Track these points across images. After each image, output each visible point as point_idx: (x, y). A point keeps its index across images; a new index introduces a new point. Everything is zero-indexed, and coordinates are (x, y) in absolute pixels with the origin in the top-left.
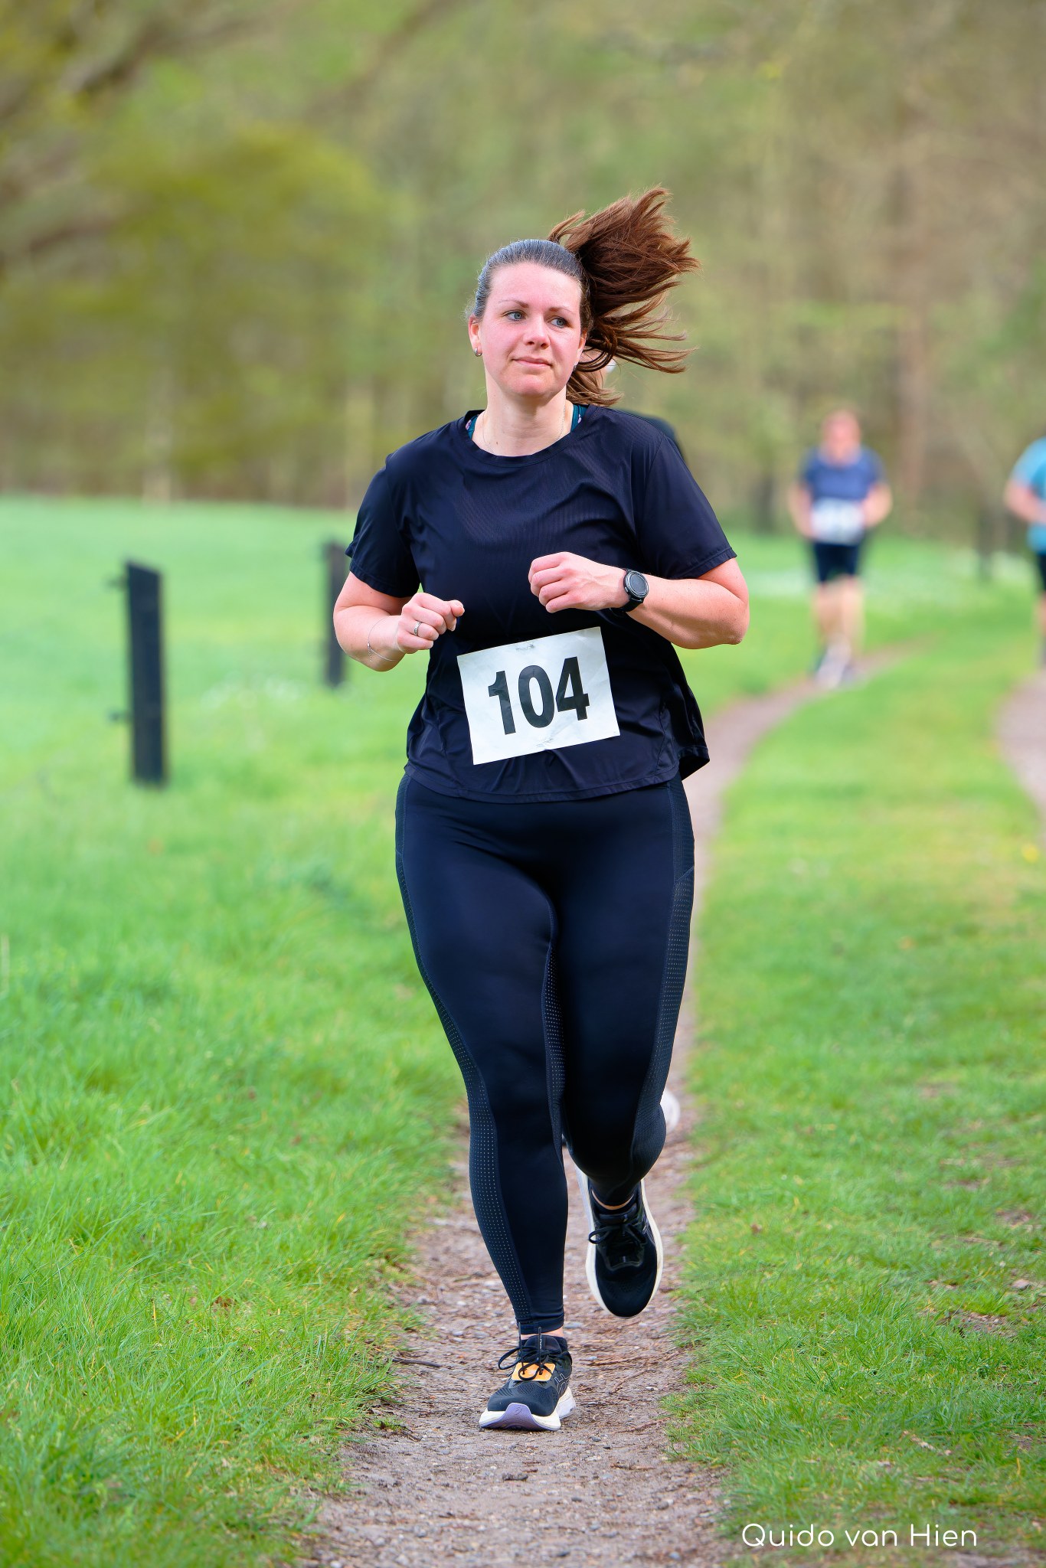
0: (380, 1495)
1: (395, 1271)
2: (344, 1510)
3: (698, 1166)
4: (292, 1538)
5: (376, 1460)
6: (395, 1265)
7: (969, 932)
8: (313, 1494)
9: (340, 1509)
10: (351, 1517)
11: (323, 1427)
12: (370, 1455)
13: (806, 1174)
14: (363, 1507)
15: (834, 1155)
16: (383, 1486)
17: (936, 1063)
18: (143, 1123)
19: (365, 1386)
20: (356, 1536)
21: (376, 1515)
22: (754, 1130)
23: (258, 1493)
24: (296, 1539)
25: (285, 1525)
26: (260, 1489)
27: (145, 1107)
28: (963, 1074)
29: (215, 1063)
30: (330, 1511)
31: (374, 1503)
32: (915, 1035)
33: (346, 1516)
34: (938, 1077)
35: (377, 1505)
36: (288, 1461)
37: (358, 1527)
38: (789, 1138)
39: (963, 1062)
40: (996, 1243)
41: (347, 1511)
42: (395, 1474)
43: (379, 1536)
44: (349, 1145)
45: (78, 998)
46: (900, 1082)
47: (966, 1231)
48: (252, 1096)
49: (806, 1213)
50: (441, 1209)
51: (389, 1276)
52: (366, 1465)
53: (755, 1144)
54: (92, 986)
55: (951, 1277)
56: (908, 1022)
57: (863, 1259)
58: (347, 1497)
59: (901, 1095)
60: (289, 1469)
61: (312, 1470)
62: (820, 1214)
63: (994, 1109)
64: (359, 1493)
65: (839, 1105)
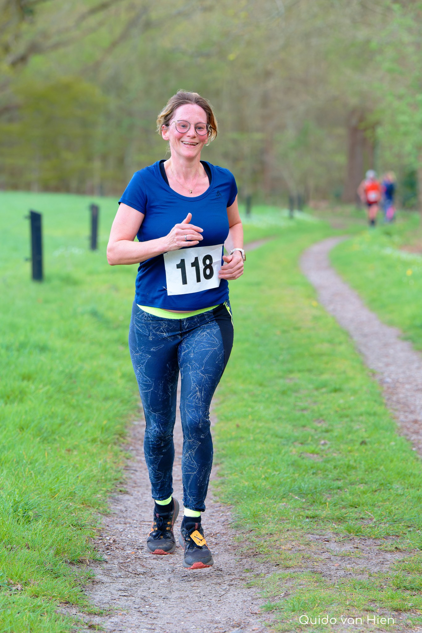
0: (121, 514)
1: (122, 439)
2: (109, 519)
4: (93, 529)
5: (119, 502)
6: (122, 437)
8: (99, 514)
9: (108, 519)
10: (112, 522)
11: (102, 492)
12: (117, 501)
13: (252, 408)
14: (115, 518)
15: (261, 402)
16: (121, 511)
17: (291, 372)
18: (41, 391)
19: (114, 478)
20: (114, 528)
21: (120, 521)
22: (235, 393)
23: (82, 514)
24: (95, 530)
25: (91, 525)
26: (82, 513)
27: (41, 386)
28: (299, 375)
29: (62, 372)
30: (105, 520)
31: (119, 517)
32: (283, 362)
33: (110, 521)
34: (292, 376)
35: (120, 518)
36: (91, 503)
37: (114, 525)
38: (246, 396)
39: (300, 371)
40: (313, 430)
41: (110, 520)
42: (125, 507)
43: (121, 528)
44: (106, 398)
45: (18, 350)
46: (280, 377)
47: (304, 426)
48: (75, 382)
49: (253, 420)
50: (136, 418)
51: (120, 441)
52: (116, 504)
53: (235, 398)
54: (22, 346)
55: (300, 441)
56: (281, 358)
57: (272, 435)
58: (110, 515)
59: (281, 382)
60: (91, 506)
61: (99, 506)
62: (258, 420)
63: (311, 387)
64: (114, 513)
65: (261, 385)
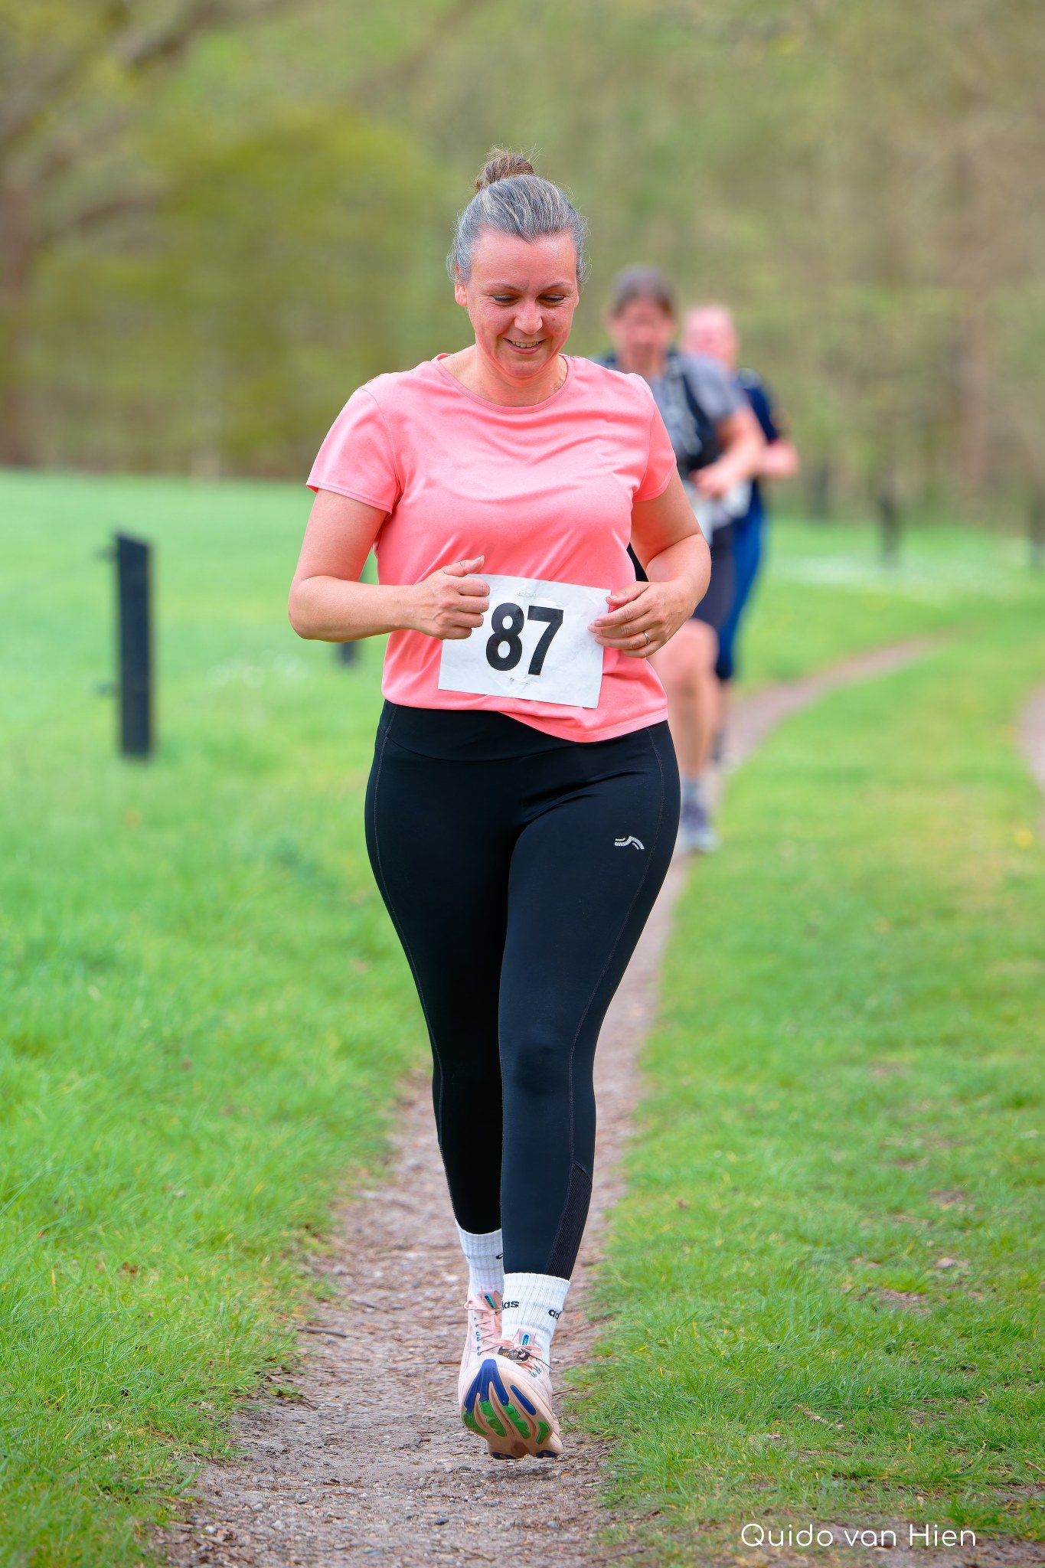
0: (267, 1462)
1: (314, 1242)
2: (226, 1476)
3: (636, 1142)
4: (168, 1501)
5: (268, 1427)
6: (315, 1235)
7: (946, 914)
8: (196, 1459)
9: (223, 1475)
10: (233, 1482)
11: (217, 1394)
12: (263, 1422)
13: (740, 1151)
14: (247, 1472)
15: (772, 1134)
16: (271, 1453)
17: (891, 1044)
18: (69, 1089)
19: (266, 1354)
20: (235, 1501)
21: (259, 1481)
22: (696, 1107)
23: (138, 1455)
24: (174, 1504)
25: (162, 1489)
26: (141, 1453)
27: (73, 1074)
28: (916, 1055)
29: (151, 1032)
30: (212, 1477)
31: (258, 1469)
32: (876, 1017)
33: (228, 1481)
34: (892, 1057)
35: (262, 1472)
36: (174, 1426)
37: (238, 1492)
38: (729, 1116)
39: (918, 1043)
40: (925, 1223)
41: (230, 1477)
42: (285, 1441)
43: (259, 1502)
44: (282, 1116)
46: (853, 1062)
47: (897, 1210)
48: (187, 1066)
49: (735, 1189)
50: (372, 1181)
51: (308, 1247)
52: (257, 1432)
53: (694, 1121)
55: (875, 1255)
56: (872, 1003)
57: (788, 1235)
58: (231, 1463)
59: (852, 1075)
60: (174, 1434)
61: (198, 1436)
62: (749, 1190)
63: (944, 1090)
64: (245, 1459)
65: (786, 1083)
